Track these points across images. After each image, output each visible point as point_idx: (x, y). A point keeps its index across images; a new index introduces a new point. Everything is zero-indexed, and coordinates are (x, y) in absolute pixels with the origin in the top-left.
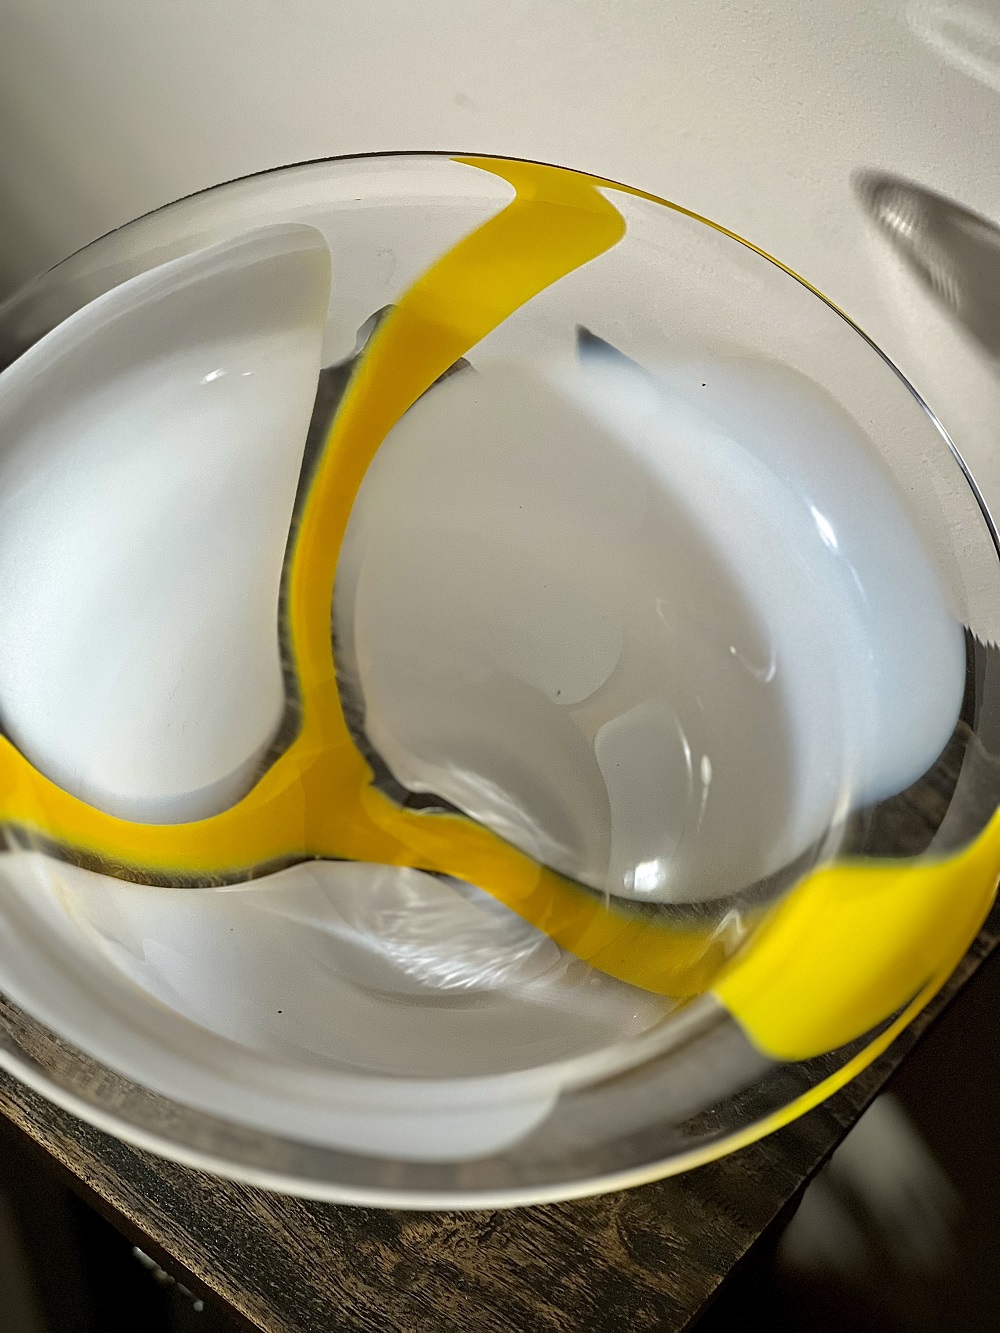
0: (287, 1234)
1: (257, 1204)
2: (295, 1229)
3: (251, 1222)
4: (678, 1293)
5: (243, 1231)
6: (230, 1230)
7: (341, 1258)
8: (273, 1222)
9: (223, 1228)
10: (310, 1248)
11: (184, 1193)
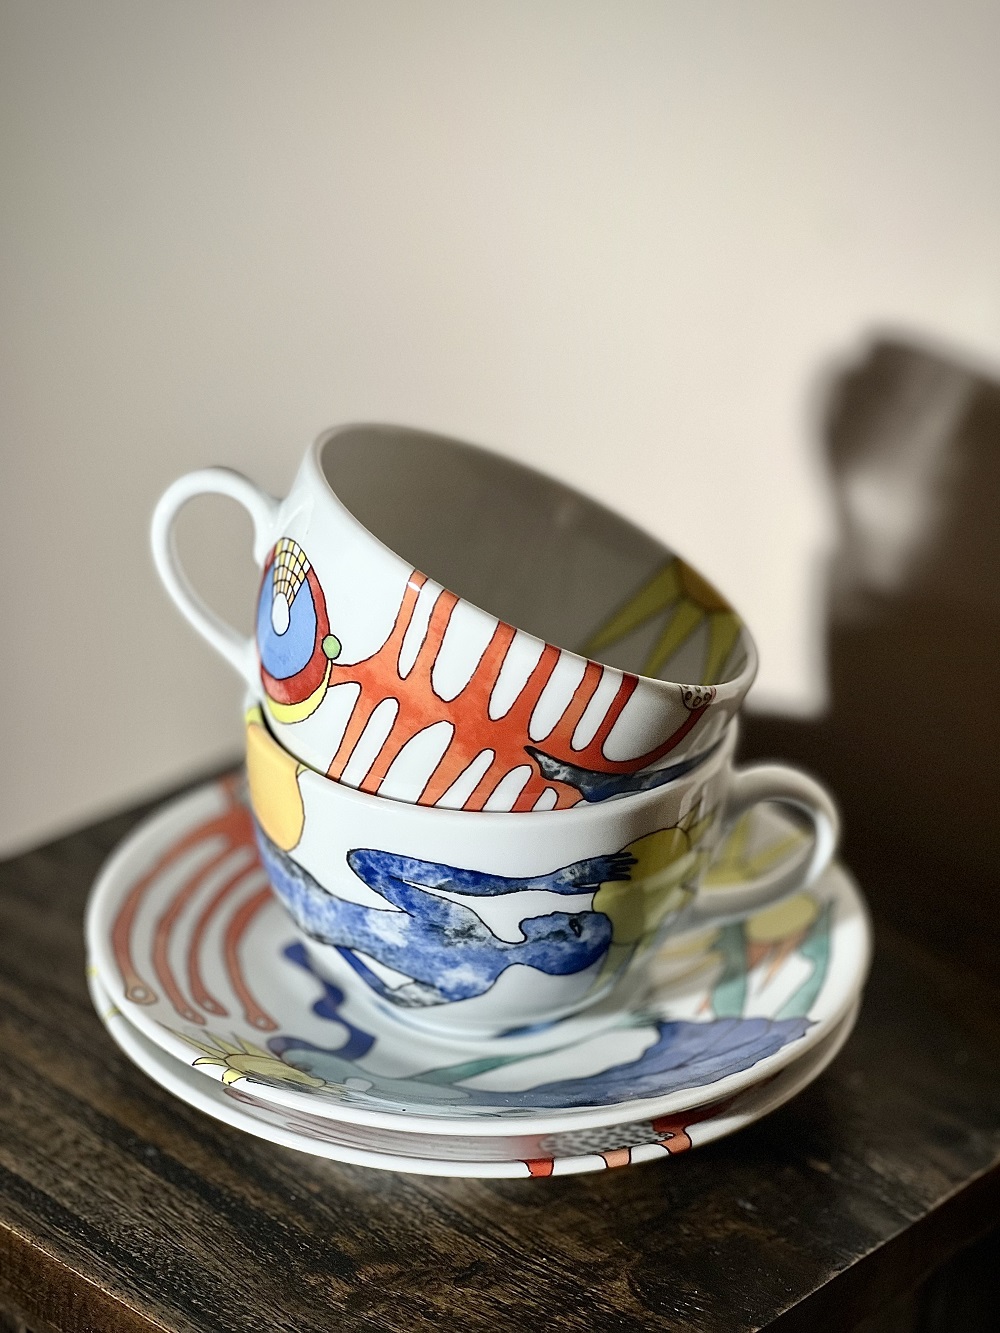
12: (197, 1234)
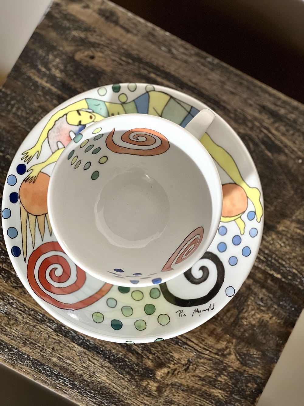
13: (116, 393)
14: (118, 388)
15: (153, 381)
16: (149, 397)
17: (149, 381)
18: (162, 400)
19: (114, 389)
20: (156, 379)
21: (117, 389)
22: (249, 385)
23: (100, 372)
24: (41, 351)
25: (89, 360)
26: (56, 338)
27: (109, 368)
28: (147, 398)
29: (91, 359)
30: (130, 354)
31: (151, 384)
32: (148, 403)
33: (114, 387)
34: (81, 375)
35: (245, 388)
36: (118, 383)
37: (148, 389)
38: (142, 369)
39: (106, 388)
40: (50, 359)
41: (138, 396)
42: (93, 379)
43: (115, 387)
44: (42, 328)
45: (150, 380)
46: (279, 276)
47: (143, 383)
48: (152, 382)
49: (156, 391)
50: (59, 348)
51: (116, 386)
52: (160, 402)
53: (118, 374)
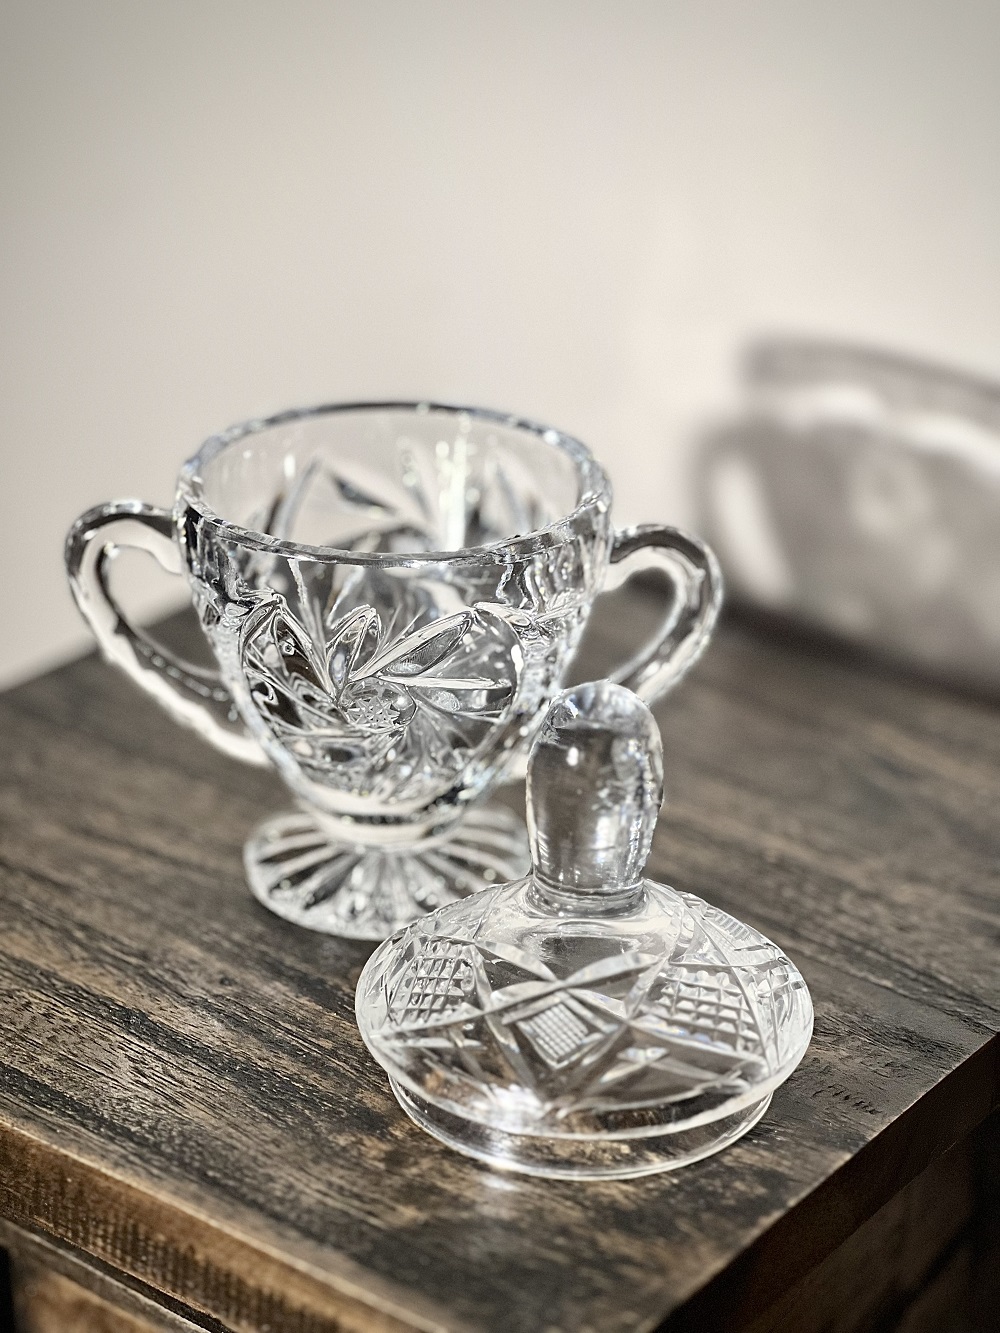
0: (231, 1130)
1: (191, 1107)
2: (244, 1127)
3: (182, 1122)
4: (790, 1168)
5: (171, 1130)
6: (152, 1129)
7: (308, 1149)
8: (213, 1121)
9: (144, 1128)
10: (266, 1142)
11: (89, 1101)
12: (202, 1101)
13: (235, 1148)
14: (244, 1139)
15: (378, 1138)
16: (349, 1169)
17: (364, 1137)
18: (397, 1181)
19: (229, 1141)
20: (392, 1135)
21: (240, 1141)
22: (739, 1185)
23: (192, 1099)
24: (9, 1039)
25: (166, 1072)
26: (74, 1019)
27: (227, 1093)
28: (342, 1172)
29: (173, 1072)
30: (317, 1075)
31: (367, 1142)
32: (342, 1183)
33: (232, 1138)
34: (126, 1100)
35: (720, 1190)
36: (249, 1128)
37: (354, 1153)
38: (349, 1110)
39: (201, 1135)
40: (32, 1059)
41: (310, 1164)
42: (163, 1112)
43: (234, 1136)
44: (36, 998)
45: (367, 1135)
46: (888, 983)
47: (338, 1137)
48: (373, 1139)
49: (380, 1160)
50: (75, 1039)
51: (239, 1134)
52: (390, 1186)
53: (257, 1110)
